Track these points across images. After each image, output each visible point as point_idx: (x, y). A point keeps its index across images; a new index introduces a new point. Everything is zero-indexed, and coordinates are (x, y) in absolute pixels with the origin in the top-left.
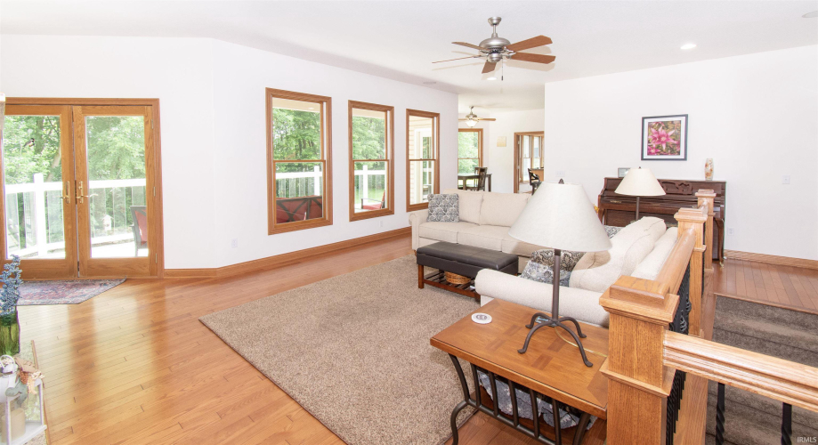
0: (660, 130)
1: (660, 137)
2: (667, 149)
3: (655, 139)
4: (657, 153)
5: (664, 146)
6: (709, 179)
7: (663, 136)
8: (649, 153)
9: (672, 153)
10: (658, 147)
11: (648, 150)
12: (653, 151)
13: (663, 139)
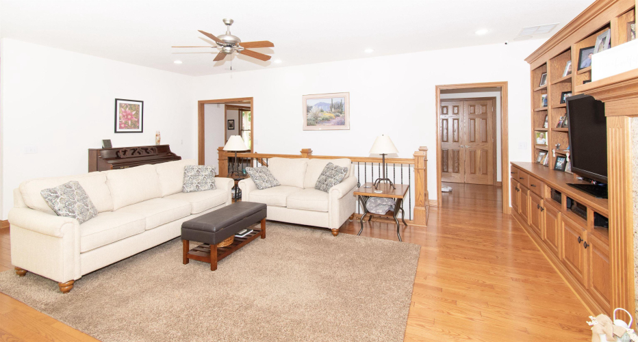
0: (127, 109)
1: (127, 115)
2: (132, 124)
3: (124, 116)
4: (125, 127)
5: (130, 122)
6: (158, 144)
7: (129, 114)
8: (121, 128)
9: (135, 128)
10: (125, 124)
11: (120, 125)
12: (123, 126)
13: (129, 117)
